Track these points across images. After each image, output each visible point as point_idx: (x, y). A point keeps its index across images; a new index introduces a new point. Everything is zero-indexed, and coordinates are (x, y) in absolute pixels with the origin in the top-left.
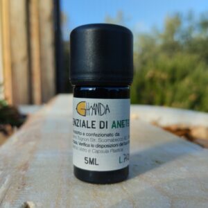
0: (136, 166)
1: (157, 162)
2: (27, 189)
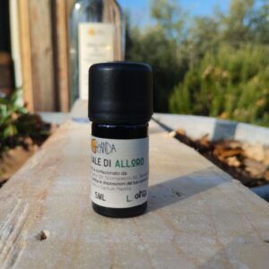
0: (154, 197)
1: (177, 193)
2: (44, 218)
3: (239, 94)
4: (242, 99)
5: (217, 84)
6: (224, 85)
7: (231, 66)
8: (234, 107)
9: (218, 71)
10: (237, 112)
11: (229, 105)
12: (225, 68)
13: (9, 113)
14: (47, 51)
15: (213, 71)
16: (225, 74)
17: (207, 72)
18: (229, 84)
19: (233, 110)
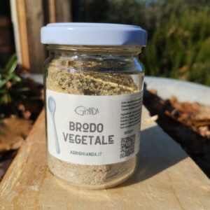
3: (197, 50)
4: (200, 55)
5: (180, 42)
6: (185, 43)
7: (191, 26)
8: (194, 61)
9: (181, 31)
10: (195, 66)
11: (189, 59)
12: (187, 28)
13: (4, 82)
14: (39, 15)
15: (176, 30)
16: (187, 34)
17: (171, 31)
18: (189, 42)
19: (192, 64)
